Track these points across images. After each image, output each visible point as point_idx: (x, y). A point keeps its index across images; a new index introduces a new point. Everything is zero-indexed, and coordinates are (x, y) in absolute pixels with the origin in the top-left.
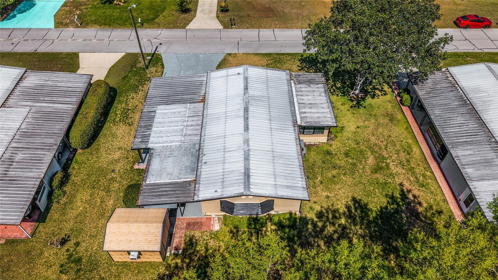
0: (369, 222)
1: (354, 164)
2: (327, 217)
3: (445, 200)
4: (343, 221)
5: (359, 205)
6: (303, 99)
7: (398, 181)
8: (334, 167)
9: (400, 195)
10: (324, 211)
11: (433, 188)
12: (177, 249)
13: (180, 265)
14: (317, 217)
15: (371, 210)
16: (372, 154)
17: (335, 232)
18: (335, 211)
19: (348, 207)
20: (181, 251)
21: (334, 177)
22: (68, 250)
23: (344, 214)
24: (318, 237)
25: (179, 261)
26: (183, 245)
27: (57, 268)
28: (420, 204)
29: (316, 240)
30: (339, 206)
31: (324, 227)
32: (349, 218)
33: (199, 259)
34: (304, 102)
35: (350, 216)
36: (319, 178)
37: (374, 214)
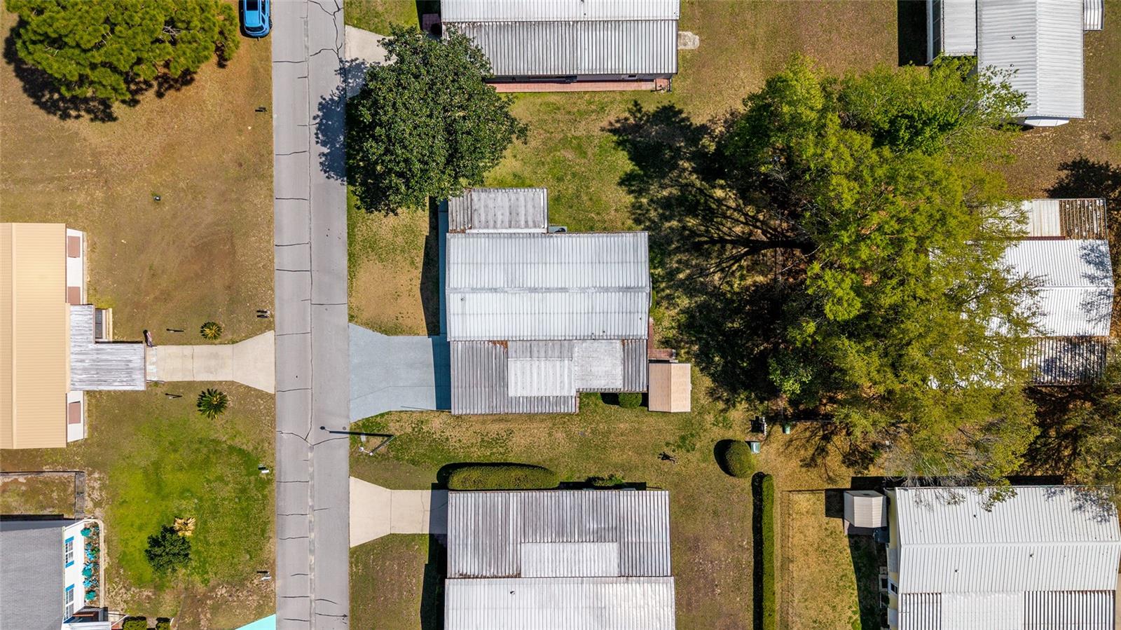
0: (645, 175)
1: (574, 175)
2: (640, 215)
3: (621, 92)
4: (644, 201)
5: (627, 181)
6: (502, 222)
7: (597, 132)
8: (577, 197)
9: (615, 135)
10: (633, 217)
11: (606, 100)
12: (671, 355)
13: (686, 350)
14: (640, 224)
15: (633, 171)
16: (559, 151)
17: (656, 210)
18: (634, 206)
19: (630, 192)
20: (674, 351)
21: (591, 199)
22: (674, 451)
23: (636, 198)
24: (661, 227)
25: (683, 351)
26: (669, 350)
27: (690, 456)
28: (626, 119)
29: (663, 229)
30: (628, 201)
31: (650, 219)
32: (641, 194)
33: (681, 334)
34: (507, 220)
35: (640, 193)
36: (593, 215)
37: (637, 168)
